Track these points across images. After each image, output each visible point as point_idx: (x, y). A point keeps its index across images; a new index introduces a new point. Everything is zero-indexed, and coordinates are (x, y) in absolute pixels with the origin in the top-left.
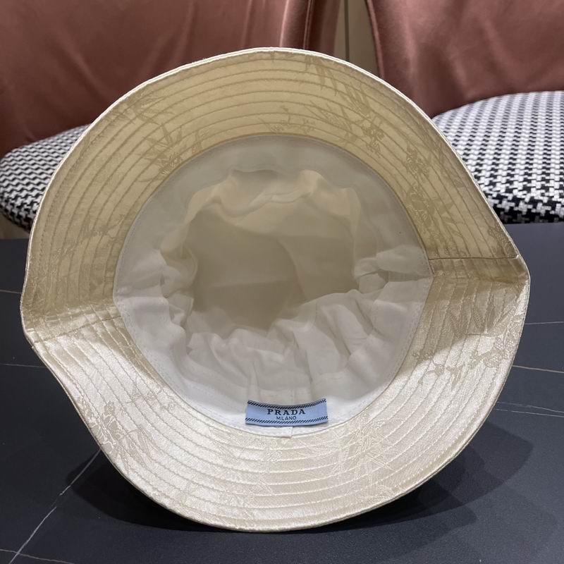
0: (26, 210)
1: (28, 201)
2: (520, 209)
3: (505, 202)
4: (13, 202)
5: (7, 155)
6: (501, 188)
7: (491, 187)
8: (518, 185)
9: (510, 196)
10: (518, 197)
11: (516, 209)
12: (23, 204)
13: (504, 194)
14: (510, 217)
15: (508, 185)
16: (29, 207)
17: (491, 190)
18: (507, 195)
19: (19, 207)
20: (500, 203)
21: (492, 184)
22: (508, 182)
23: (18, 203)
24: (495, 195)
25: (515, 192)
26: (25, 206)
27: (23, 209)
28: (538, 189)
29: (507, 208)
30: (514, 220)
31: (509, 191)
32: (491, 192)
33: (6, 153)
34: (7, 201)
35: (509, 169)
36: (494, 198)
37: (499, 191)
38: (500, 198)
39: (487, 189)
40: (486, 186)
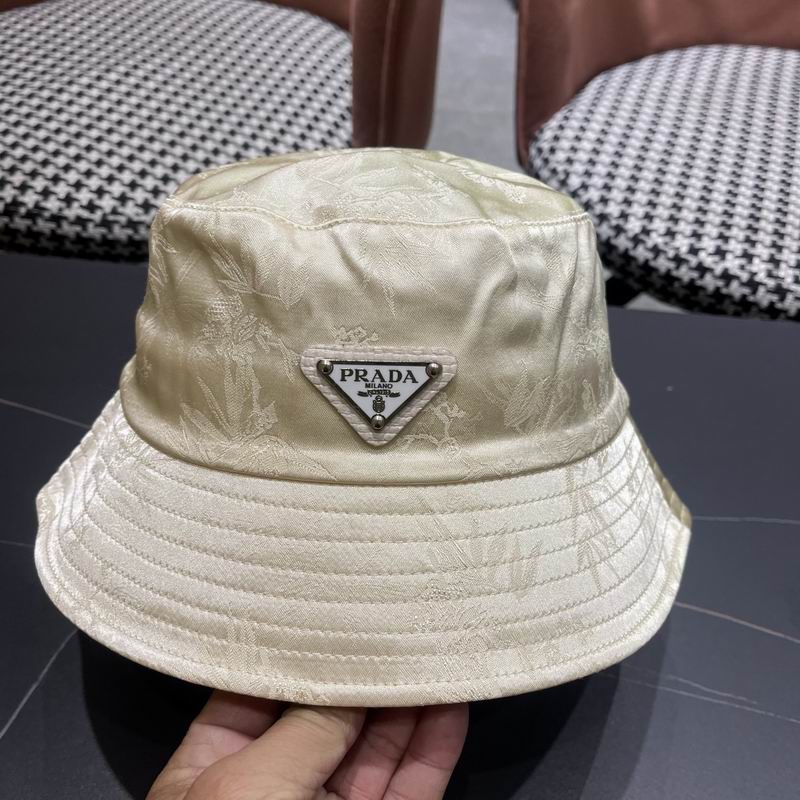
2: (704, 284)
3: (684, 268)
6: (682, 244)
7: (667, 239)
8: (709, 244)
9: (694, 261)
10: (706, 264)
11: (698, 283)
13: (683, 256)
14: (688, 292)
15: (693, 240)
17: (666, 244)
18: (690, 257)
20: (678, 268)
21: (671, 234)
22: (694, 234)
24: (671, 254)
25: (702, 255)
28: (737, 257)
29: (686, 279)
31: (694, 251)
32: (666, 249)
35: (699, 209)
36: (669, 259)
37: (679, 248)
38: (678, 260)
39: (660, 241)
40: (660, 235)
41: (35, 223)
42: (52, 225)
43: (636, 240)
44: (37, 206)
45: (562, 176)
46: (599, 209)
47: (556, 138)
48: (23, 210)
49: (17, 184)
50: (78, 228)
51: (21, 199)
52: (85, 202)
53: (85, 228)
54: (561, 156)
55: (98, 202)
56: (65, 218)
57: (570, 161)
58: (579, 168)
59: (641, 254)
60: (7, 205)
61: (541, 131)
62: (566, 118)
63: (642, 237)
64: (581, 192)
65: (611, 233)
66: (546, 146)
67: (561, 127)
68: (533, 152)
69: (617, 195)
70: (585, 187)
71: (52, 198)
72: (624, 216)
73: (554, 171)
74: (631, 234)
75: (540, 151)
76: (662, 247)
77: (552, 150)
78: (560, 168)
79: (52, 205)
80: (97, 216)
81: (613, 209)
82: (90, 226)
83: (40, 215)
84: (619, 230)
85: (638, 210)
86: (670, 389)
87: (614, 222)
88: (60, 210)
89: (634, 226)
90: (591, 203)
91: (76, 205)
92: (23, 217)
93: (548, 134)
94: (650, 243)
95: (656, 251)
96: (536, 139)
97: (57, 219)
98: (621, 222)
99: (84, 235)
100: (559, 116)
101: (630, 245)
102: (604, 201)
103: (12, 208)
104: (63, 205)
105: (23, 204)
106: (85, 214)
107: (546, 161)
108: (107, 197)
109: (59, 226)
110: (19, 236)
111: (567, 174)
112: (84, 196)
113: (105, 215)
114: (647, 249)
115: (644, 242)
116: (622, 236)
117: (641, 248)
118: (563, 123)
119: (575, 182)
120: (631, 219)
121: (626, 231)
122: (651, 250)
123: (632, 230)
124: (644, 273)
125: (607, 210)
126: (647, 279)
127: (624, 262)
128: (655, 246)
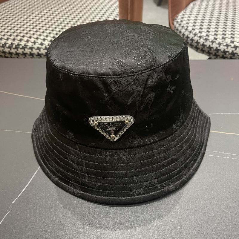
2: (237, 52)
3: (229, 48)
6: (228, 41)
7: (223, 40)
8: (237, 39)
9: (233, 45)
10: (237, 46)
11: (235, 52)
13: (229, 44)
14: (231, 55)
15: (231, 39)
17: (223, 41)
18: (231, 44)
20: (227, 48)
22: (232, 37)
24: (225, 44)
25: (235, 43)
29: (230, 51)
30: (233, 57)
31: (232, 42)
32: (223, 43)
35: (232, 31)
36: (224, 46)
37: (227, 42)
38: (227, 46)
39: (221, 41)
40: (220, 39)
41: (25, 50)
42: (30, 50)
43: (212, 42)
44: (25, 45)
45: (186, 28)
46: (199, 35)
47: (182, 18)
48: (21, 47)
49: (19, 39)
50: (38, 51)
51: (20, 43)
52: (40, 43)
53: (40, 50)
55: (43, 43)
56: (34, 48)
57: (188, 23)
58: (191, 25)
59: (215, 46)
60: (16, 46)
61: (177, 17)
63: (215, 40)
64: (193, 31)
65: (204, 41)
66: (179, 21)
68: (175, 23)
69: (204, 30)
70: (194, 29)
71: (30, 42)
72: (208, 35)
73: (183, 27)
74: (211, 40)
75: (177, 22)
76: (221, 42)
77: (182, 21)
78: (185, 26)
79: (30, 44)
80: (44, 47)
81: (204, 34)
82: (42, 49)
83: (26, 48)
85: (212, 33)
86: (232, 79)
87: (205, 38)
88: (32, 45)
89: (211, 38)
90: (196, 34)
91: (37, 44)
92: (21, 49)
94: (217, 42)
95: (220, 44)
96: (176, 19)
97: (31, 48)
98: (207, 37)
99: (40, 53)
101: (211, 44)
102: (200, 32)
103: (18, 46)
104: (33, 44)
105: (21, 45)
106: (40, 46)
107: (180, 24)
108: (46, 41)
109: (32, 50)
110: (20, 55)
111: (187, 27)
112: (39, 41)
113: (46, 46)
114: (216, 44)
115: (215, 42)
116: (208, 41)
117: (214, 44)
118: (184, 13)
119: (190, 29)
120: (210, 36)
121: (209, 40)
122: (218, 44)
123: (211, 39)
124: (216, 52)
125: (202, 35)
126: (217, 54)
127: (209, 49)
128: (219, 43)
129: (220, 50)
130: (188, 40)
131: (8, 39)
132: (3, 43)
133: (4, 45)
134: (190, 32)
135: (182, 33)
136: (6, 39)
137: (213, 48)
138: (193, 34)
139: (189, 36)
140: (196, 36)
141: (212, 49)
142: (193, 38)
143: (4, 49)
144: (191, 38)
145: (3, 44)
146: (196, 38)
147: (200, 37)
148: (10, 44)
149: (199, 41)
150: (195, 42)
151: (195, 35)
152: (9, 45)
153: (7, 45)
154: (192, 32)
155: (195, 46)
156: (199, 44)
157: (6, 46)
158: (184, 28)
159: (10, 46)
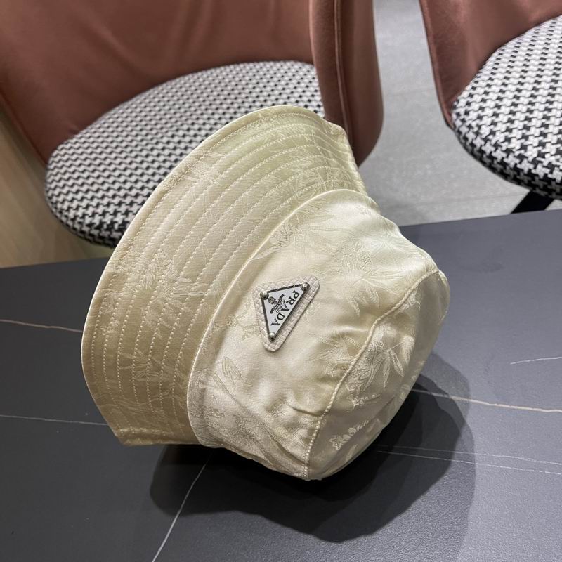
0: (80, 223)
1: (80, 213)
4: (66, 213)
5: (54, 154)
7: (558, 157)
12: (76, 216)
16: (81, 220)
17: (558, 160)
19: (73, 220)
23: (71, 214)
26: (78, 220)
27: (76, 222)
32: (558, 164)
33: (53, 151)
34: (61, 212)
39: (553, 159)
40: (552, 155)
43: (535, 163)
45: (476, 129)
46: (505, 146)
47: (468, 104)
54: (473, 115)
57: (480, 118)
58: (487, 121)
59: (540, 171)
61: (458, 101)
62: (474, 88)
63: (540, 159)
64: (491, 137)
65: (517, 161)
66: (462, 111)
67: (471, 96)
68: (454, 116)
69: (517, 134)
70: (493, 133)
72: (524, 147)
73: (470, 127)
74: (530, 159)
75: (458, 114)
76: (554, 163)
77: (467, 113)
78: (474, 124)
81: (515, 144)
84: (521, 157)
85: (533, 141)
87: (517, 153)
89: (532, 153)
90: (499, 143)
93: (462, 102)
94: (546, 163)
95: (551, 167)
96: (455, 108)
98: (522, 152)
100: (469, 87)
101: (532, 166)
102: (508, 140)
107: (463, 121)
111: (479, 127)
114: (544, 167)
115: (541, 162)
116: (525, 161)
117: (539, 167)
118: (472, 92)
119: (485, 131)
120: (529, 148)
121: (527, 158)
122: (547, 167)
123: (531, 155)
124: (546, 183)
125: (511, 146)
126: (549, 187)
127: (530, 178)
128: (550, 163)
129: (554, 180)
130: (482, 156)
131: (115, 213)
132: (109, 222)
133: (111, 227)
134: (486, 140)
135: (470, 140)
136: (112, 212)
137: (537, 175)
138: (491, 145)
139: (483, 148)
140: (499, 148)
141: (537, 178)
142: (494, 154)
143: (111, 233)
144: (488, 152)
145: (108, 225)
146: (499, 155)
147: (508, 151)
148: (120, 222)
149: (506, 160)
150: (498, 163)
151: (496, 146)
152: (120, 225)
153: (116, 226)
154: (490, 140)
155: (499, 170)
156: (508, 168)
157: (113, 227)
158: (471, 130)
159: (121, 227)
